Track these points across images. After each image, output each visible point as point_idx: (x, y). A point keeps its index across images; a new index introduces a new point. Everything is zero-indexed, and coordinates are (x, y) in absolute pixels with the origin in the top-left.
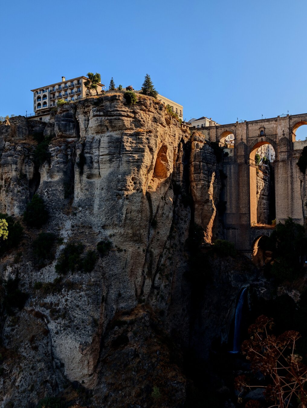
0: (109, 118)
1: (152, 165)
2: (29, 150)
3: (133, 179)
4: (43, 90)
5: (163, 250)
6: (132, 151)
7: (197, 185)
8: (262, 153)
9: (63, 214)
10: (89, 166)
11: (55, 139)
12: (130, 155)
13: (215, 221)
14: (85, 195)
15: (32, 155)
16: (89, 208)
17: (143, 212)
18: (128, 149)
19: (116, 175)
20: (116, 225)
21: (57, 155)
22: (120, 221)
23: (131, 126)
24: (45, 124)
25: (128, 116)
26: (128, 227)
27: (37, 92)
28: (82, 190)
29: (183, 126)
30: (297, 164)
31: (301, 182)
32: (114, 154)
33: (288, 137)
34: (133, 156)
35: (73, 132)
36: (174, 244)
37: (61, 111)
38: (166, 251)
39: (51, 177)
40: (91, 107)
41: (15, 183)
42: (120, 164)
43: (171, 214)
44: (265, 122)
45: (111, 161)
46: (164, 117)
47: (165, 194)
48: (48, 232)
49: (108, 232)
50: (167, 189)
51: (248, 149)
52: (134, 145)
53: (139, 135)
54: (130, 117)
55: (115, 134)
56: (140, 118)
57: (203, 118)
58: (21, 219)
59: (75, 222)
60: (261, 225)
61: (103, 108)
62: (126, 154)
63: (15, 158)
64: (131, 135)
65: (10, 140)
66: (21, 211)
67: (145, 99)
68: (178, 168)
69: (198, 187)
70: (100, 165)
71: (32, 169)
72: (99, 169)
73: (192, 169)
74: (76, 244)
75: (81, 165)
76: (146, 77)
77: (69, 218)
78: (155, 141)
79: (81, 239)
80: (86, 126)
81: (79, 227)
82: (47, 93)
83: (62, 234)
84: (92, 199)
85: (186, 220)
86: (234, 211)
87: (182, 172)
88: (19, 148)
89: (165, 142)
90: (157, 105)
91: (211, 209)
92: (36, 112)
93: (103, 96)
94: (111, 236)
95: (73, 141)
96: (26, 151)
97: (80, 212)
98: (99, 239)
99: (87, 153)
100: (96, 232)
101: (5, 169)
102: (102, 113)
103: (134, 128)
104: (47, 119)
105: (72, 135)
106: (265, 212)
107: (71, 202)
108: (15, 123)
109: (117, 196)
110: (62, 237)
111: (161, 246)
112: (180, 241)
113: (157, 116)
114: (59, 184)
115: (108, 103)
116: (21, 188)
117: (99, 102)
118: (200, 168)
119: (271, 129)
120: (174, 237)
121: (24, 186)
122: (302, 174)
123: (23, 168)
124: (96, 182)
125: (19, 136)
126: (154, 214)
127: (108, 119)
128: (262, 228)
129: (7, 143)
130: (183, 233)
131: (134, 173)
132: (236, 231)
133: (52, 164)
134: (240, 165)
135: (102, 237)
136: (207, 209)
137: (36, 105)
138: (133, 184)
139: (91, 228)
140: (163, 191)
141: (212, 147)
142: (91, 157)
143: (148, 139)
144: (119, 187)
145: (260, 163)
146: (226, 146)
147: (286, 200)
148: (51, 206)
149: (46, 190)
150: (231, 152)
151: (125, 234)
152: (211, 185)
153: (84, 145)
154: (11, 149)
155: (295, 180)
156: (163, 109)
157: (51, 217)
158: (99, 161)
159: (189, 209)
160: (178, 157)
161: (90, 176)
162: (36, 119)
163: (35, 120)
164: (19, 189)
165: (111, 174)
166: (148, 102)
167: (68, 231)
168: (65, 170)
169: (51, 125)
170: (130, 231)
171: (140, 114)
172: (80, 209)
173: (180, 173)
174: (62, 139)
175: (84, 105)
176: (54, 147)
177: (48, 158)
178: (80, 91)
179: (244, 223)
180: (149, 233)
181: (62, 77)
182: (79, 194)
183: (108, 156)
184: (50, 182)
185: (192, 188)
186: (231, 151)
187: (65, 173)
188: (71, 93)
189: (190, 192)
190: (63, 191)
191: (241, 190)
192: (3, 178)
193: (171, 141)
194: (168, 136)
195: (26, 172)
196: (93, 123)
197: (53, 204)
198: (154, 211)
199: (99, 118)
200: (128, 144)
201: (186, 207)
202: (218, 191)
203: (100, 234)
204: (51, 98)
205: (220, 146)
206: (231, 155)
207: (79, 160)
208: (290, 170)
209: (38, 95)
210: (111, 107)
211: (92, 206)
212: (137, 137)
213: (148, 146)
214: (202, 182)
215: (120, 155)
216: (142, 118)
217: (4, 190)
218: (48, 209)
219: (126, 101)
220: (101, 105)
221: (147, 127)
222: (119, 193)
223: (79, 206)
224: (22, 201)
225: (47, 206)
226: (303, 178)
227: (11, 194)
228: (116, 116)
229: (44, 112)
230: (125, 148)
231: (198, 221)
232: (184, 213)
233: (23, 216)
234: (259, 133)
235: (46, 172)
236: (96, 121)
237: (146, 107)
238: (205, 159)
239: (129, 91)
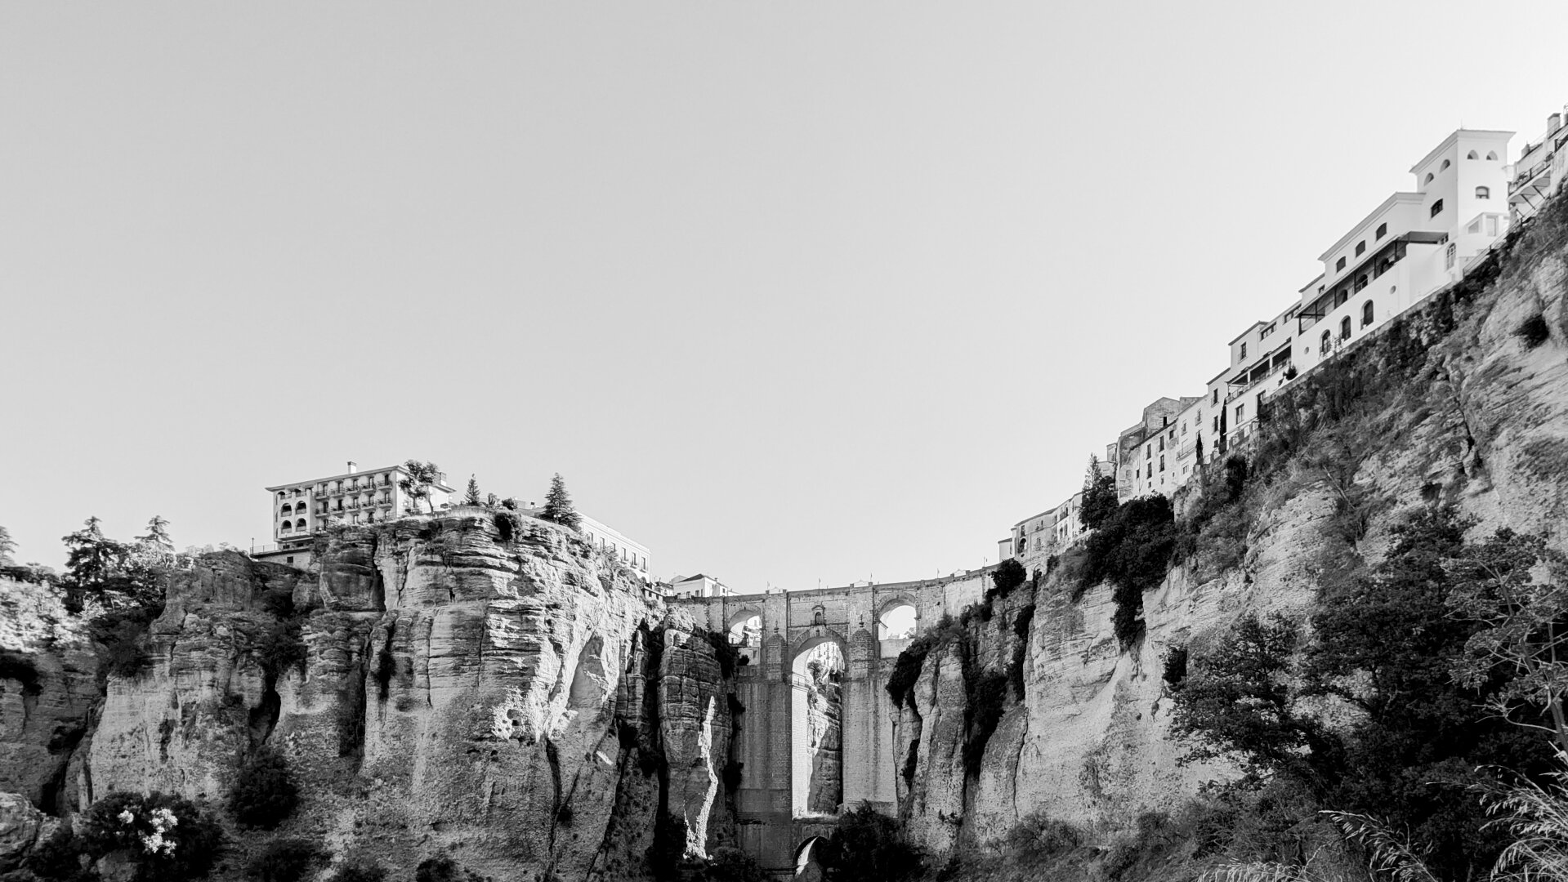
0: (456, 570)
1: (559, 683)
2: (251, 636)
3: (510, 714)
4: (297, 491)
5: (588, 874)
6: (510, 649)
7: (673, 727)
8: (828, 658)
9: (335, 793)
10: (403, 680)
11: (318, 614)
12: (505, 658)
13: (715, 805)
14: (391, 749)
15: (259, 648)
16: (400, 780)
17: (536, 790)
18: (499, 643)
19: (468, 703)
20: (467, 821)
21: (321, 652)
22: (478, 811)
23: (509, 590)
24: (298, 573)
25: (502, 568)
26: (498, 824)
27: (282, 494)
28: (383, 737)
29: (647, 593)
30: (887, 687)
31: (894, 725)
32: (467, 655)
33: (869, 629)
34: (512, 662)
35: (368, 598)
36: (614, 861)
37: (337, 547)
38: (595, 877)
39: (307, 703)
40: (413, 541)
41: (209, 717)
42: (480, 678)
43: (610, 794)
44: (824, 595)
45: (457, 670)
46: (595, 574)
47: (598, 746)
48: (294, 837)
49: (447, 838)
50: (600, 735)
51: (790, 651)
52: (514, 636)
53: (528, 613)
54: (509, 570)
55: (471, 609)
56: (533, 573)
57: (700, 577)
58: (223, 805)
59: (365, 813)
60: (815, 815)
61: (441, 547)
62: (493, 655)
63: (209, 656)
64: (508, 612)
65: (200, 609)
66: (224, 787)
67: (547, 532)
68: (632, 689)
69: (677, 731)
70: (431, 680)
71: (258, 683)
72: (429, 688)
73: (664, 691)
74: (363, 867)
75: (384, 677)
76: (554, 480)
77: (351, 804)
78: (568, 629)
79: (378, 853)
80: (400, 587)
81: (375, 825)
82: (306, 499)
83: (330, 844)
84: (409, 759)
85: (648, 805)
86: (758, 786)
87: (641, 697)
88: (222, 631)
89: (598, 630)
90: (576, 546)
91: (706, 780)
92: (279, 543)
93: (442, 516)
94: (453, 847)
95: (367, 619)
96: (242, 638)
97: (376, 789)
98: (424, 856)
99: (398, 649)
100: (416, 838)
101: (183, 681)
102: (437, 558)
103: (517, 596)
104: (303, 561)
105: (364, 604)
106: (830, 785)
107: (356, 767)
108: (214, 567)
109: (469, 752)
110: (329, 849)
111: (582, 866)
112: (630, 854)
113: (575, 570)
114: (326, 720)
115: (454, 536)
116: (225, 729)
117: (429, 532)
118: (680, 690)
119: (838, 612)
120: (614, 846)
121: (232, 724)
122: (896, 709)
123: (234, 679)
124: (420, 718)
125: (224, 601)
126: (564, 795)
127: (452, 573)
128: (817, 821)
129: (191, 617)
130: (639, 835)
131: (513, 700)
132: (762, 827)
133: (309, 672)
134: (771, 685)
135: (432, 849)
136: (698, 781)
137: (280, 525)
138: (511, 726)
139: (404, 827)
140: (591, 738)
141: (713, 645)
142: (409, 658)
143: (549, 622)
144: (475, 733)
145: (825, 678)
146: (744, 644)
147: (864, 763)
148: (304, 775)
149: (293, 735)
150: (754, 656)
151: (490, 841)
152: (707, 725)
153: (391, 631)
154: (200, 633)
155: (881, 720)
156: (592, 555)
157: (303, 801)
158: (427, 670)
159: (655, 779)
160: (632, 664)
161: (403, 706)
162: (275, 560)
163: (273, 563)
164: (219, 732)
165: (458, 700)
166: (554, 539)
167: (345, 836)
168: (343, 688)
169: (312, 579)
170: (503, 835)
171: (532, 565)
172: (379, 782)
173: (635, 698)
174: (338, 614)
175: (395, 537)
176: (314, 632)
177: (297, 657)
178: (389, 501)
179: (779, 810)
180: (552, 838)
181: (349, 464)
182: (376, 746)
183: (451, 660)
184: (304, 716)
185: (664, 733)
186: (755, 652)
187: (343, 695)
188: (370, 504)
189: (659, 742)
190: (335, 738)
191: (773, 740)
192: (179, 702)
193: (615, 627)
194: (606, 615)
195: (241, 689)
196: (417, 579)
197: (310, 769)
198: (566, 788)
199: (432, 569)
200: (501, 632)
201: (647, 775)
202: (723, 740)
203: (428, 843)
204: (317, 512)
205: (730, 642)
206: (754, 661)
207: (377, 666)
208: (873, 700)
209: (284, 501)
210: (461, 545)
211: (407, 775)
212: (524, 616)
213: (550, 639)
214: (686, 721)
215: (480, 656)
216: (537, 575)
217: (181, 732)
218: (295, 783)
219: (501, 533)
220: (438, 538)
221: (549, 596)
222: (474, 747)
223: (377, 776)
224: (229, 762)
225: (293, 775)
226: (897, 718)
227: (197, 743)
228: (473, 566)
229: (301, 544)
230: (493, 642)
231: (675, 806)
232: (643, 789)
233: (229, 799)
234: (813, 618)
235: (293, 692)
236: (422, 575)
237: (548, 548)
238: (693, 671)
239: (506, 510)
